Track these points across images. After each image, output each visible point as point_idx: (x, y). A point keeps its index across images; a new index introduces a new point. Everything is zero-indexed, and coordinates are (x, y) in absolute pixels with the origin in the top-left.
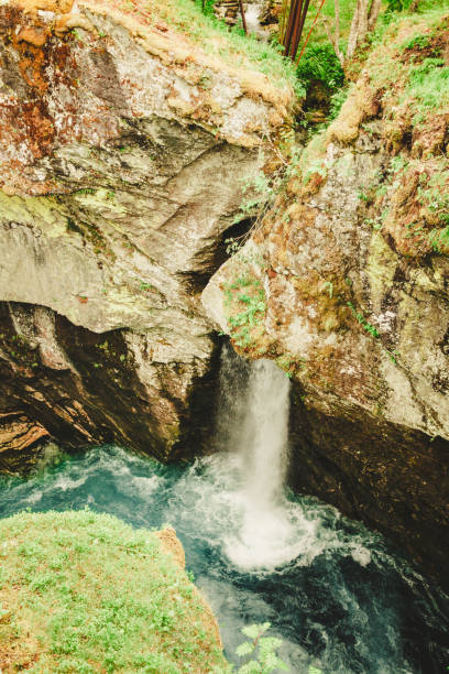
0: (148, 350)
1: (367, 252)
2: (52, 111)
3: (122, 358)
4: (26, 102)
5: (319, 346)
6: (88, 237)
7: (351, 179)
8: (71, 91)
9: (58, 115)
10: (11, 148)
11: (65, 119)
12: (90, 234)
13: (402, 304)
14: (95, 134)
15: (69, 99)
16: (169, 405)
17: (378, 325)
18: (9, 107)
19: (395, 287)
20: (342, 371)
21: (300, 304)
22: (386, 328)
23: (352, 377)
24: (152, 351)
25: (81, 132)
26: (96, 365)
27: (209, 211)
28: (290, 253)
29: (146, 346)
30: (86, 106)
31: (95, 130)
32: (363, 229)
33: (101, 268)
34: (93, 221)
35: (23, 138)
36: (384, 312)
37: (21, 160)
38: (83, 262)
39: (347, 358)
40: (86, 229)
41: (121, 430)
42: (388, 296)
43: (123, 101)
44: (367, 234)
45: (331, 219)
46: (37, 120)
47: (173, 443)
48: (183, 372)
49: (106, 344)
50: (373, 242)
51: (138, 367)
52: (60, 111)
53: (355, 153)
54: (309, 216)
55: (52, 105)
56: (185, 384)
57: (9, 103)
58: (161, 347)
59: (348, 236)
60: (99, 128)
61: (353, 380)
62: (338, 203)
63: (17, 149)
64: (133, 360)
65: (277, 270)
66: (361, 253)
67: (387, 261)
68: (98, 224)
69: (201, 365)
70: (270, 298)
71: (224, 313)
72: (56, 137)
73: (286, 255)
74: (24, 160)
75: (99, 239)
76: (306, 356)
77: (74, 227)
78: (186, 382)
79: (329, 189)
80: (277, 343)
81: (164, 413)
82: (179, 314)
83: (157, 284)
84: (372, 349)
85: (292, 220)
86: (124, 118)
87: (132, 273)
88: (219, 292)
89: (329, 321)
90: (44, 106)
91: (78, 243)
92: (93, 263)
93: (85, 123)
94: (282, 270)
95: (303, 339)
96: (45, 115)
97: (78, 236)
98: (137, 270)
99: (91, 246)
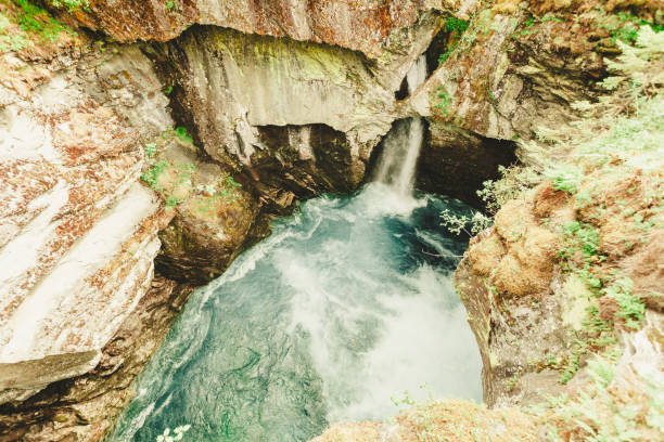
0: (358, 138)
1: (498, 64)
2: (391, 11)
3: (343, 145)
4: (381, 7)
5: (471, 110)
6: (354, 81)
7: (503, 31)
9: (393, 13)
10: (373, 33)
11: (395, 15)
13: (505, 85)
14: (407, 21)
15: (399, 4)
16: (362, 163)
17: (494, 96)
18: (375, 10)
19: (505, 78)
20: (476, 119)
22: (497, 96)
23: (478, 121)
24: (360, 138)
25: (401, 21)
26: (327, 153)
29: (357, 135)
30: (405, 6)
31: (407, 19)
32: (500, 53)
33: (354, 97)
34: (358, 72)
35: (379, 27)
36: (498, 90)
38: (345, 96)
39: (479, 113)
40: (353, 77)
41: (330, 184)
43: (423, 2)
44: (501, 55)
46: (385, 16)
47: (358, 182)
49: (336, 140)
50: (502, 59)
51: (351, 147)
52: (394, 10)
53: (510, 18)
54: (483, 50)
55: (392, 7)
57: (374, 8)
58: (364, 135)
59: (494, 57)
60: (409, 17)
62: (495, 42)
63: (376, 33)
64: (348, 145)
65: (464, 78)
66: (496, 64)
68: (360, 73)
69: (379, 140)
70: (457, 92)
71: (428, 105)
72: (392, 25)
73: (471, 70)
74: (377, 39)
75: (359, 82)
76: (464, 116)
77: (348, 77)
78: (371, 150)
79: (493, 36)
80: (456, 113)
81: (359, 167)
82: (386, 114)
83: (384, 99)
84: (488, 108)
85: (475, 53)
86: (420, 11)
87: (374, 97)
88: (426, 95)
89: (481, 98)
90: (388, 8)
91: (348, 85)
92: (351, 95)
93: (403, 16)
94: (466, 78)
95: (465, 108)
96: (388, 14)
97: (349, 81)
98: (377, 94)
99: (354, 86)
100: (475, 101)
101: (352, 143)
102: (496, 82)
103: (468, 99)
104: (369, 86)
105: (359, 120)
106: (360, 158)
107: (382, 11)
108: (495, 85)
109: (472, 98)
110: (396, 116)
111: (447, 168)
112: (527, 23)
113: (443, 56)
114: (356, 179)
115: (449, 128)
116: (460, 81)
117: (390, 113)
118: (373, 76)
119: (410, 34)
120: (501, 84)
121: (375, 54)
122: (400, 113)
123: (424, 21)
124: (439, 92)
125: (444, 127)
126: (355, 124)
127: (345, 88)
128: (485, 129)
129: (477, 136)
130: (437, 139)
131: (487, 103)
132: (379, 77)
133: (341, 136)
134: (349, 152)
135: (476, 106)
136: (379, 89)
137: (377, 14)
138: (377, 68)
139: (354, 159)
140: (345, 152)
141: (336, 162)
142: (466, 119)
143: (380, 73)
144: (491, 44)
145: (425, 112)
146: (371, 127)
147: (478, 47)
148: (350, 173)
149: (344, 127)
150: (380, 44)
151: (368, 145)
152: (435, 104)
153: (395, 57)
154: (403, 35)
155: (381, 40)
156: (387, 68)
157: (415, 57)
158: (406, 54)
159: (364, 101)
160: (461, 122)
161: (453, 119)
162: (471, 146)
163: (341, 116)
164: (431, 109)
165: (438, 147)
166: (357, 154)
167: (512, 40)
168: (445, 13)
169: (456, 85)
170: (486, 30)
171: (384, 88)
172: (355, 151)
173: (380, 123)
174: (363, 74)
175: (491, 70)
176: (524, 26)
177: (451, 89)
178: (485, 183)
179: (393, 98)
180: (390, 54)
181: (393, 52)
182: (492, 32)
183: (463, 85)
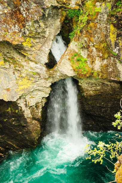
0: (27, 103)
1: (109, 32)
2: (22, 11)
3: (17, 111)
4: (14, 10)
5: (103, 65)
6: (11, 63)
7: (104, 11)
8: (27, 3)
9: (24, 12)
10: (13, 27)
11: (26, 13)
12: (12, 61)
13: (120, 44)
14: (36, 16)
15: (26, 6)
16: (36, 122)
17: (115, 52)
18: (9, 13)
19: (117, 40)
20: (109, 71)
21: (98, 53)
22: (117, 52)
23: (111, 71)
24: (29, 103)
25: (31, 17)
26: (5, 120)
27: (50, 39)
28: (93, 38)
29: (26, 101)
30: (31, 7)
31: (36, 15)
32: (108, 25)
33: (14, 74)
34: (12, 56)
35: (16, 23)
36: (116, 48)
37: (16, 31)
38: (7, 74)
39: (109, 66)
40: (10, 60)
41: (14, 145)
42: (116, 43)
43: (43, 3)
44: (109, 26)
45: (101, 25)
46: (19, 15)
47: (38, 138)
48: (39, 107)
49: (9, 109)
50: (111, 28)
51: (24, 112)
52: (24, 11)
53: (105, 3)
54: (96, 25)
55: (22, 9)
56: (40, 111)
57: (9, 12)
58: (32, 99)
59: (105, 28)
60: (37, 13)
61: (111, 72)
62: (102, 19)
63: (15, 27)
64: (21, 110)
65: (90, 45)
66: (108, 32)
67: (114, 33)
68: (14, 56)
69: (44, 101)
70: (88, 55)
71: (71, 68)
72: (25, 20)
73: (92, 39)
74: (17, 31)
75: (15, 62)
76: (100, 70)
77: (5, 61)
78: (40, 110)
79: (99, 16)
80: (92, 69)
81: (35, 126)
82: (43, 81)
83: (38, 71)
84: (114, 61)
85: (91, 28)
86: (43, 9)
87: (30, 70)
88: (68, 62)
89: (106, 56)
90: (19, 10)
91: (7, 66)
92: (11, 73)
93: (32, 13)
94: (91, 44)
95: (98, 65)
96: (20, 13)
97: (7, 63)
98: (31, 68)
99: (12, 66)
100: (103, 59)
101: (24, 108)
102: (113, 43)
103: (97, 58)
104: (24, 63)
105: (23, 90)
106: (34, 118)
107: (15, 12)
108: (113, 46)
109: (101, 57)
110: (51, 80)
111: (103, 110)
112: (117, 4)
113: (72, 34)
114: (35, 136)
115: (93, 81)
116: (88, 47)
117: (46, 79)
118: (25, 56)
119: (42, 24)
120: (116, 44)
121: (18, 41)
122: (53, 78)
123: (49, 14)
124: (75, 58)
125: (89, 80)
126: (21, 93)
127: (5, 68)
128: (117, 76)
129: (114, 81)
130: (87, 90)
131: (112, 58)
132: (29, 56)
133: (13, 104)
134: (23, 115)
135: (105, 62)
136: (32, 64)
137: (12, 15)
138: (25, 50)
139: (28, 120)
140: (20, 116)
141: (14, 126)
142: (101, 72)
143: (29, 53)
144: (100, 20)
145: (71, 74)
146: (35, 93)
147: (91, 24)
148: (29, 132)
149: (13, 97)
150: (21, 34)
151: (37, 107)
152: (76, 66)
153: (37, 40)
154: (36, 25)
155: (20, 31)
156: (33, 49)
157: (52, 38)
158: (44, 37)
159: (23, 75)
160: (99, 75)
161: (92, 73)
162: (113, 89)
163: (8, 90)
164: (74, 70)
165: (91, 96)
166: (30, 116)
167: (112, 16)
168: (61, 7)
169: (86, 51)
170: (93, 12)
171: (36, 63)
172: (27, 113)
173: (40, 88)
174: (17, 56)
175: (106, 36)
176: (117, 7)
177: (84, 54)
178: (116, 116)
179: (45, 69)
180: (32, 39)
181: (34, 38)
182: (98, 13)
183: (90, 49)
